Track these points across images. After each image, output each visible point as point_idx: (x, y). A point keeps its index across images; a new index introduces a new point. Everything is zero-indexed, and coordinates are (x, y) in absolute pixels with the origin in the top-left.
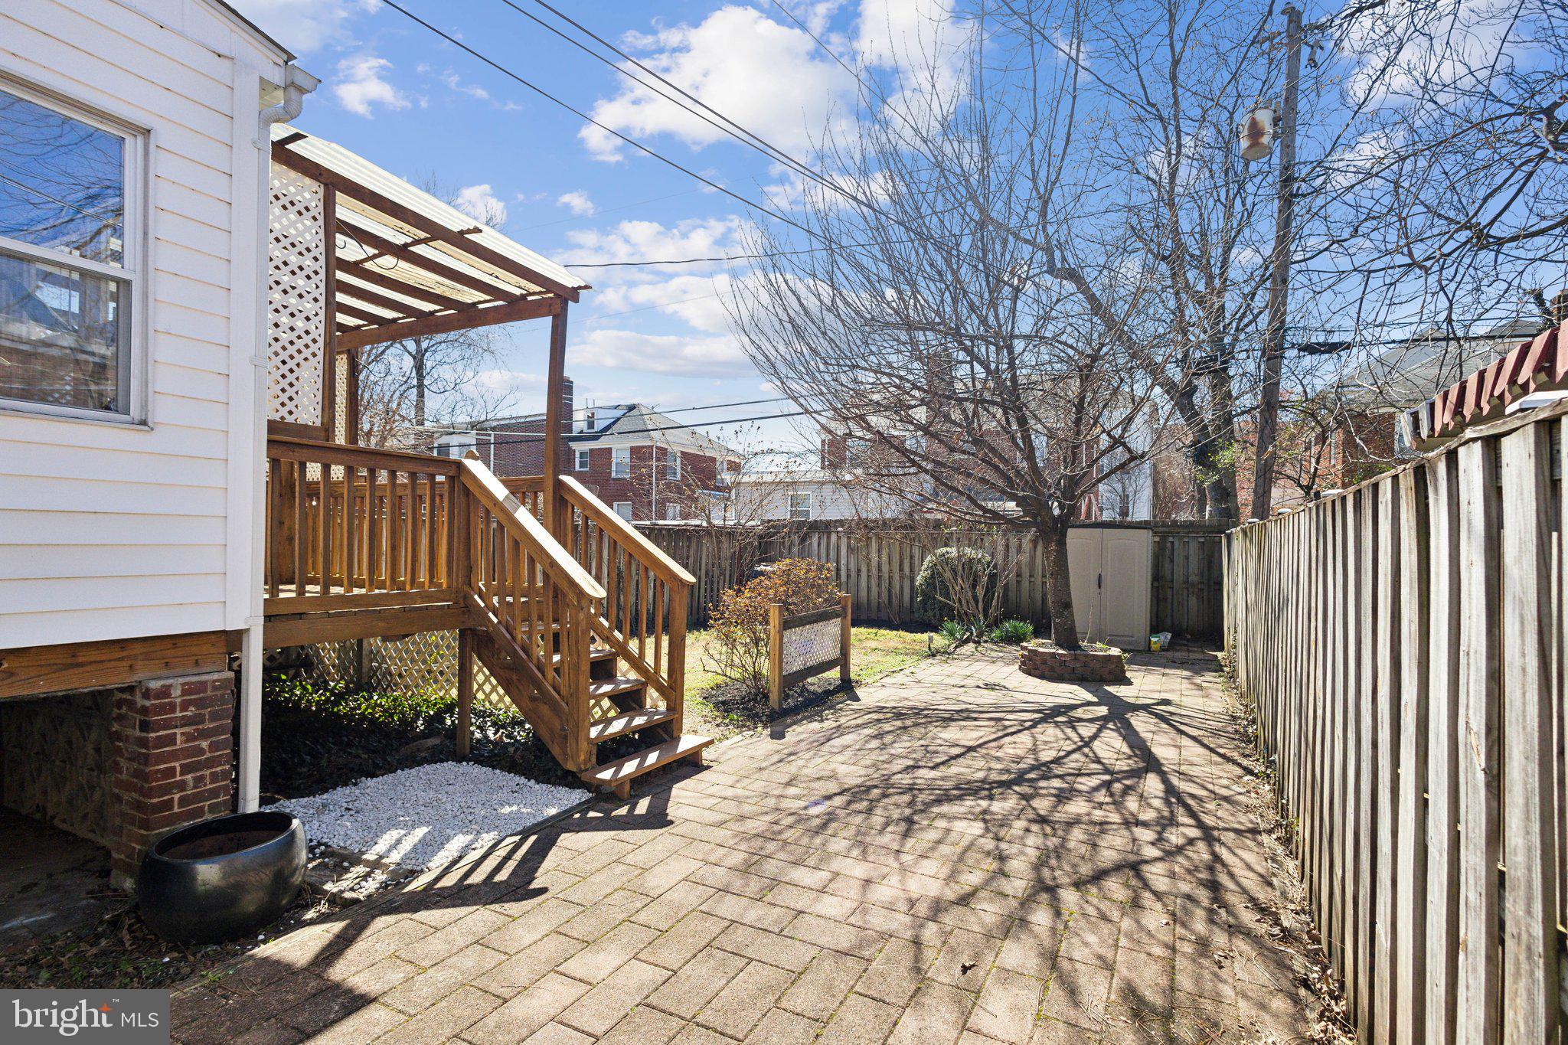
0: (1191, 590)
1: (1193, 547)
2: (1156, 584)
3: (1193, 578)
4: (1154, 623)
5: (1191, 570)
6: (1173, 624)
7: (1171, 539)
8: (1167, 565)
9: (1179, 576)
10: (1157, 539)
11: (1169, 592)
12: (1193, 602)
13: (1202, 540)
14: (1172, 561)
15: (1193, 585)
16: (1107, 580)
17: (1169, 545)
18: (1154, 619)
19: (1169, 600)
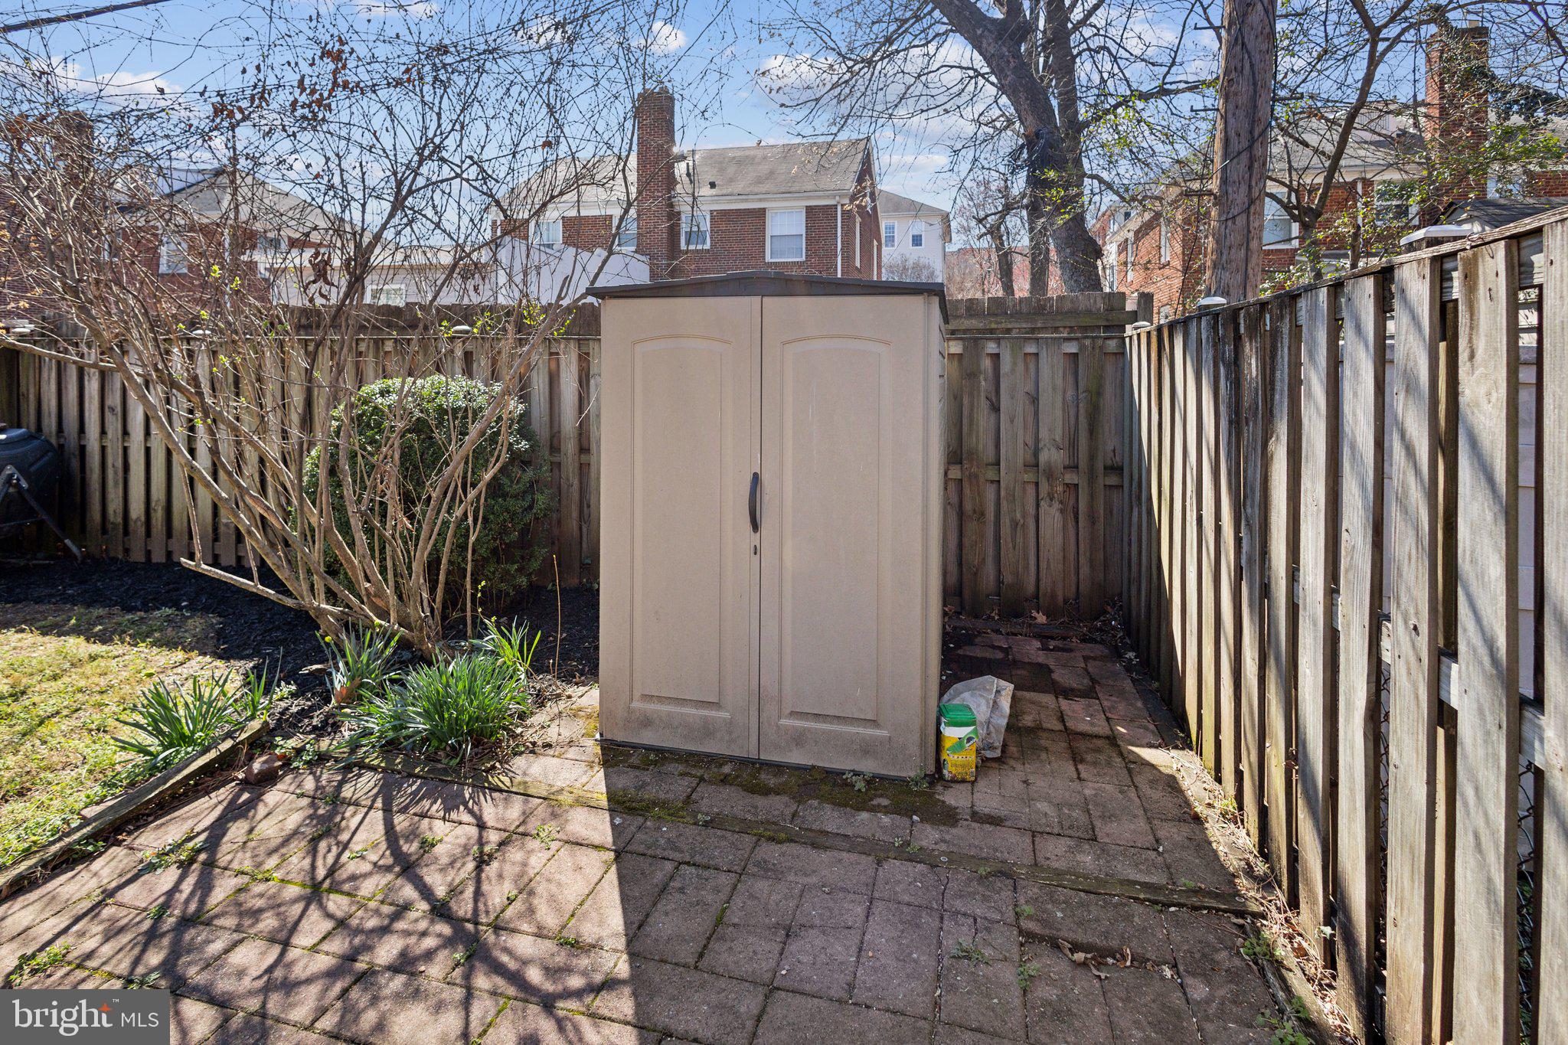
0: (1044, 488)
1: (1051, 371)
2: (955, 473)
3: (1051, 456)
4: (953, 580)
5: (1044, 433)
6: (999, 581)
7: (991, 347)
8: (984, 419)
9: (1013, 452)
10: (956, 348)
11: (990, 493)
12: (1052, 517)
13: (1072, 348)
14: (996, 408)
15: (1050, 475)
16: (780, 494)
17: (987, 364)
18: (953, 568)
19: (990, 516)
